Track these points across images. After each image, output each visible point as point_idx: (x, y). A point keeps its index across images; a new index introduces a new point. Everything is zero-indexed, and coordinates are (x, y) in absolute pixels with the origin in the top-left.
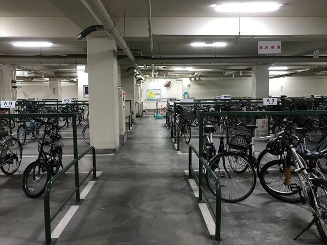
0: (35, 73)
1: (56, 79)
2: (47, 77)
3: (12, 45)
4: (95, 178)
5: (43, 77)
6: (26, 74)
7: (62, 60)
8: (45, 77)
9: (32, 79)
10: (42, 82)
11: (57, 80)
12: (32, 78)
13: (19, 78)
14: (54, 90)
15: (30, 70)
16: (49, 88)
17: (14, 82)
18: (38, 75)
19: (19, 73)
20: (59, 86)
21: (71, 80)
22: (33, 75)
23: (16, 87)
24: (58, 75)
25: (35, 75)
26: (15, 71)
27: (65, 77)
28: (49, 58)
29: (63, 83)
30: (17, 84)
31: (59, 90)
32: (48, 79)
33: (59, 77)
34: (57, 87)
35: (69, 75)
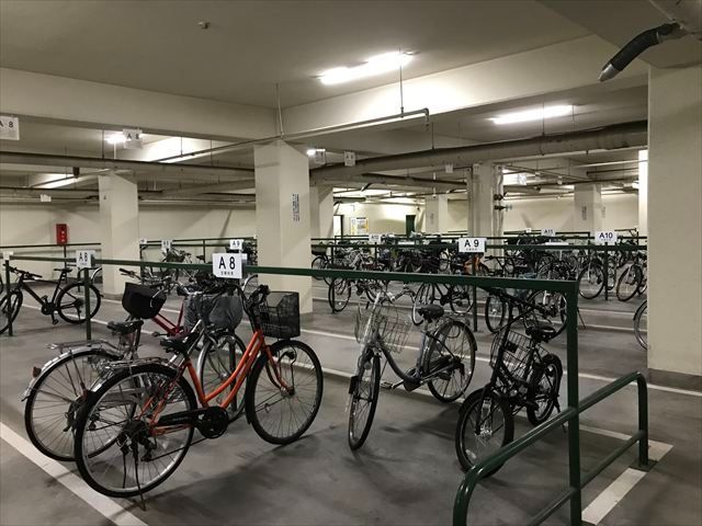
0: (543, 177)
1: (588, 186)
2: (569, 184)
3: (491, 122)
4: (643, 461)
5: (560, 182)
6: (522, 179)
7: (590, 140)
8: (564, 184)
9: (539, 189)
10: (561, 195)
11: (592, 189)
12: (539, 186)
13: (509, 188)
14: (585, 211)
15: (532, 171)
16: (573, 208)
17: (498, 197)
18: (550, 180)
19: (510, 179)
20: (596, 201)
21: (625, 185)
22: (538, 181)
23: (502, 208)
24: (595, 177)
25: (544, 180)
26: (502, 175)
27: (612, 181)
28: (559, 141)
29: (608, 195)
30: (504, 202)
31: (598, 212)
32: (572, 187)
33: (597, 181)
34: (592, 204)
35: (620, 175)
